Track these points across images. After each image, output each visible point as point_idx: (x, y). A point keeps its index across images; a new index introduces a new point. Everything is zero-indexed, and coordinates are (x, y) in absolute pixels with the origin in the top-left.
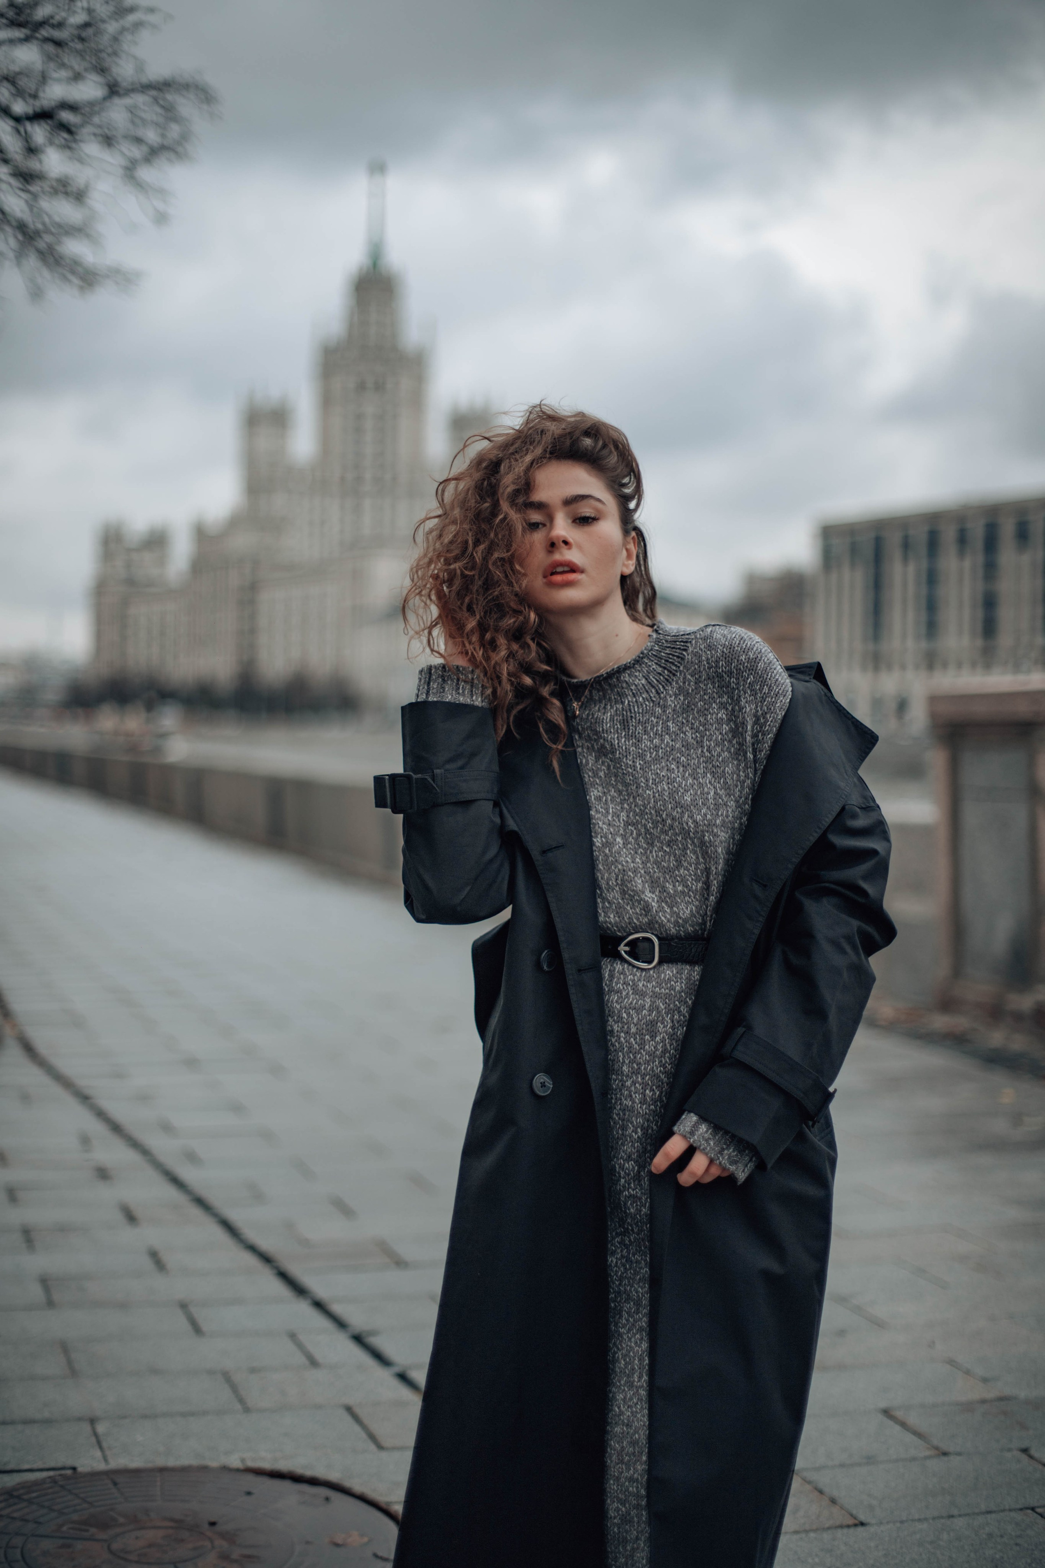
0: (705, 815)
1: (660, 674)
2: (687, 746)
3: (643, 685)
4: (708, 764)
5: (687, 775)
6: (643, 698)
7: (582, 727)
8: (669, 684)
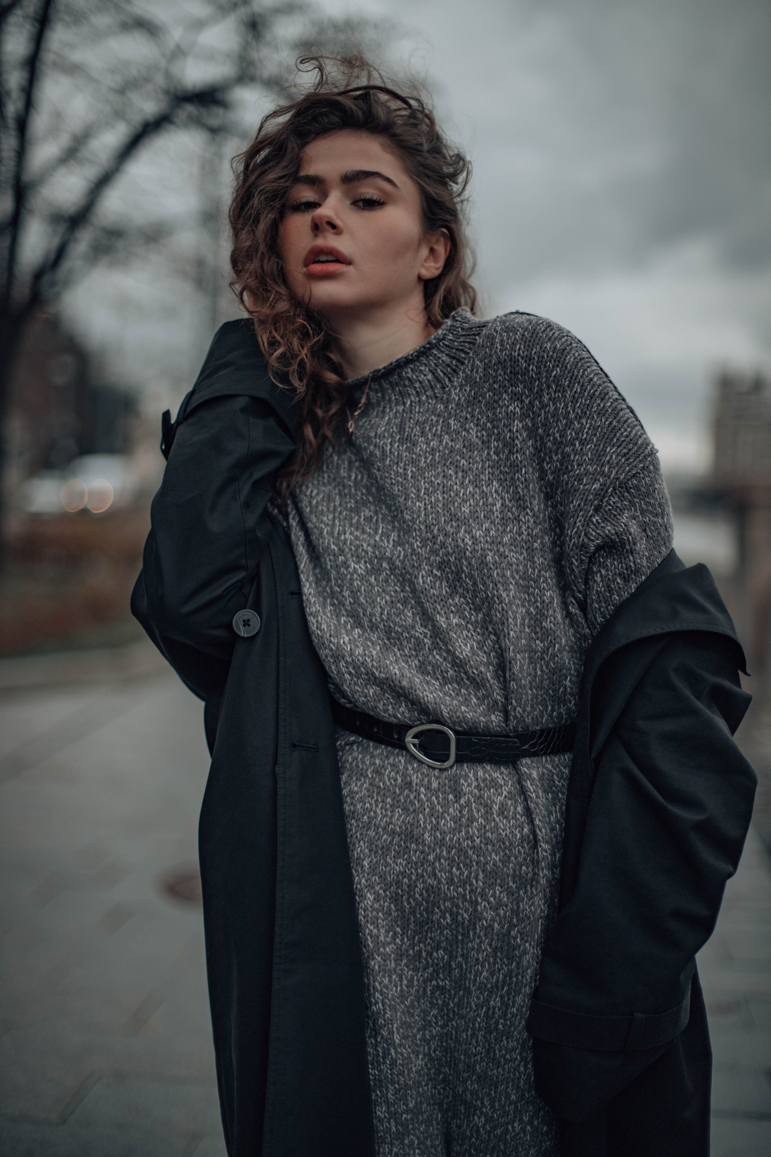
1: (448, 365)
2: (470, 447)
3: (429, 381)
4: (495, 469)
5: (467, 482)
6: (427, 396)
8: (455, 375)
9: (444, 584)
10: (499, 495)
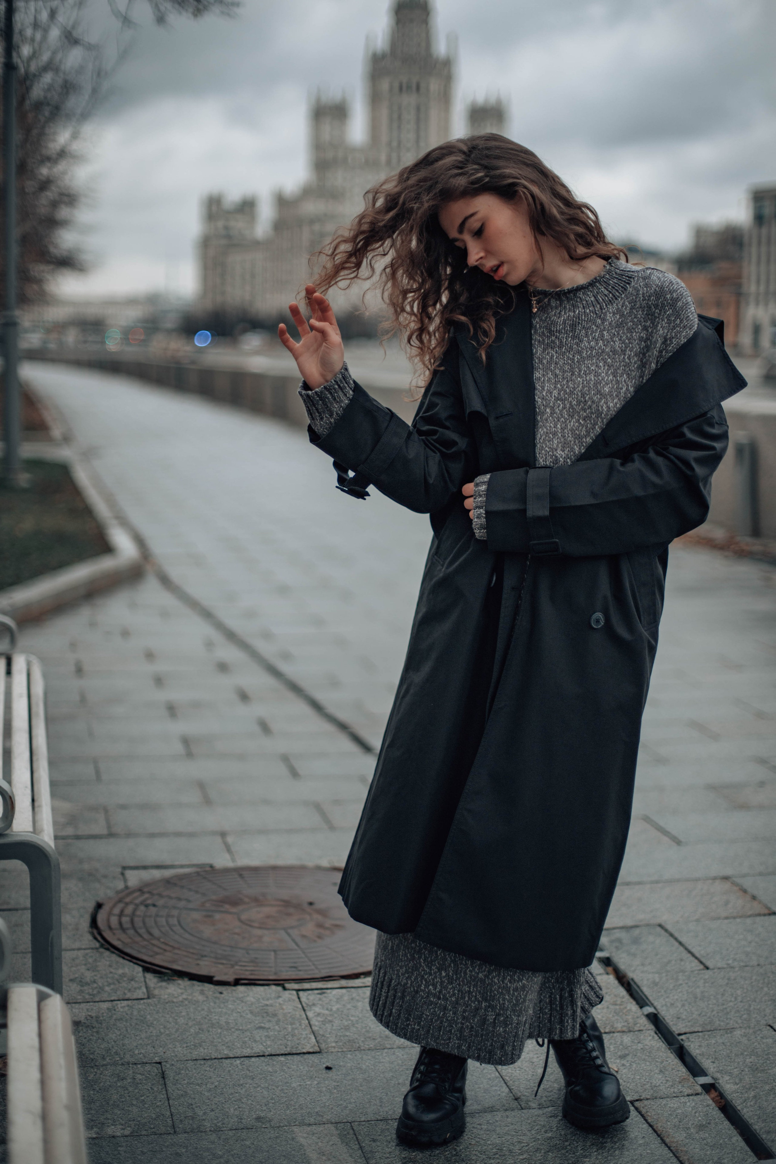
0: (616, 404)
1: (606, 296)
2: (614, 352)
3: (592, 301)
4: (626, 368)
5: (610, 373)
6: (590, 310)
7: (540, 326)
8: (611, 304)
9: (584, 429)
10: (625, 383)
